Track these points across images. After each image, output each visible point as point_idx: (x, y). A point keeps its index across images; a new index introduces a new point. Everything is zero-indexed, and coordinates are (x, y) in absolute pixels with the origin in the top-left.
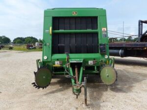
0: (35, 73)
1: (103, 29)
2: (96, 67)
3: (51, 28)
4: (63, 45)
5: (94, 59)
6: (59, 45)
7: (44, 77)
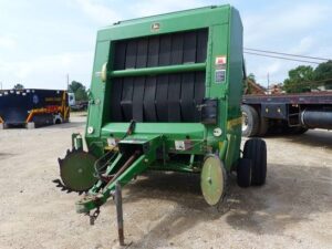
0: (60, 161)
1: (217, 60)
2: (192, 157)
3: (104, 67)
4: (129, 102)
5: (188, 137)
6: (122, 102)
7: (80, 171)
